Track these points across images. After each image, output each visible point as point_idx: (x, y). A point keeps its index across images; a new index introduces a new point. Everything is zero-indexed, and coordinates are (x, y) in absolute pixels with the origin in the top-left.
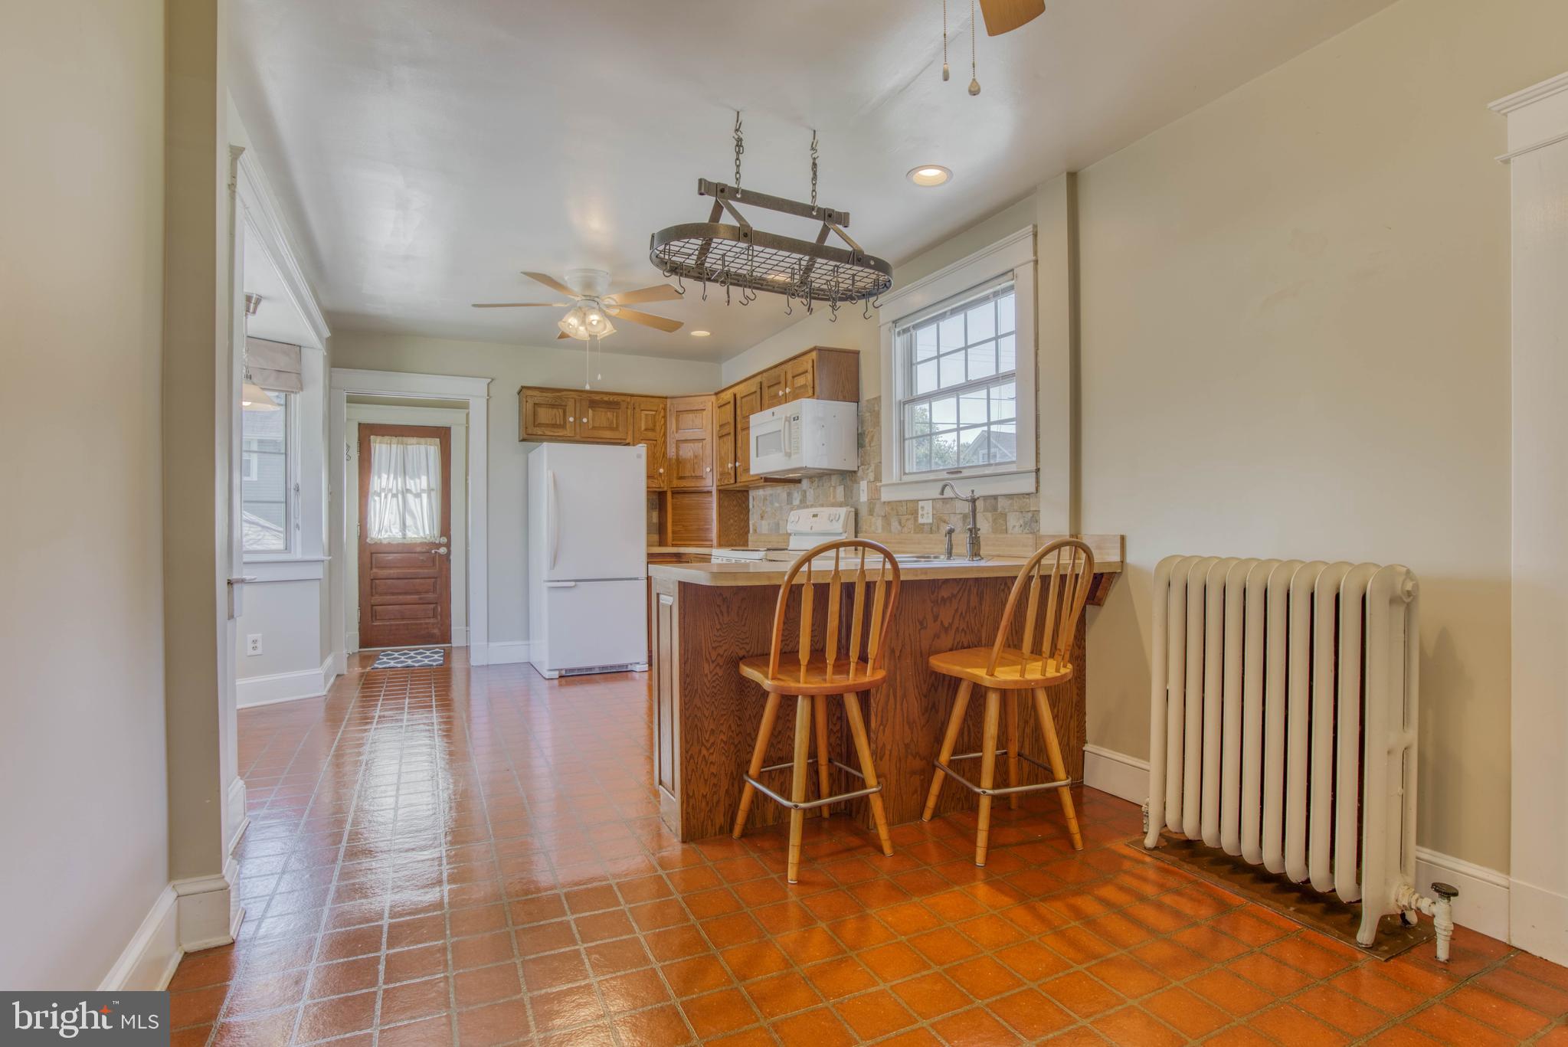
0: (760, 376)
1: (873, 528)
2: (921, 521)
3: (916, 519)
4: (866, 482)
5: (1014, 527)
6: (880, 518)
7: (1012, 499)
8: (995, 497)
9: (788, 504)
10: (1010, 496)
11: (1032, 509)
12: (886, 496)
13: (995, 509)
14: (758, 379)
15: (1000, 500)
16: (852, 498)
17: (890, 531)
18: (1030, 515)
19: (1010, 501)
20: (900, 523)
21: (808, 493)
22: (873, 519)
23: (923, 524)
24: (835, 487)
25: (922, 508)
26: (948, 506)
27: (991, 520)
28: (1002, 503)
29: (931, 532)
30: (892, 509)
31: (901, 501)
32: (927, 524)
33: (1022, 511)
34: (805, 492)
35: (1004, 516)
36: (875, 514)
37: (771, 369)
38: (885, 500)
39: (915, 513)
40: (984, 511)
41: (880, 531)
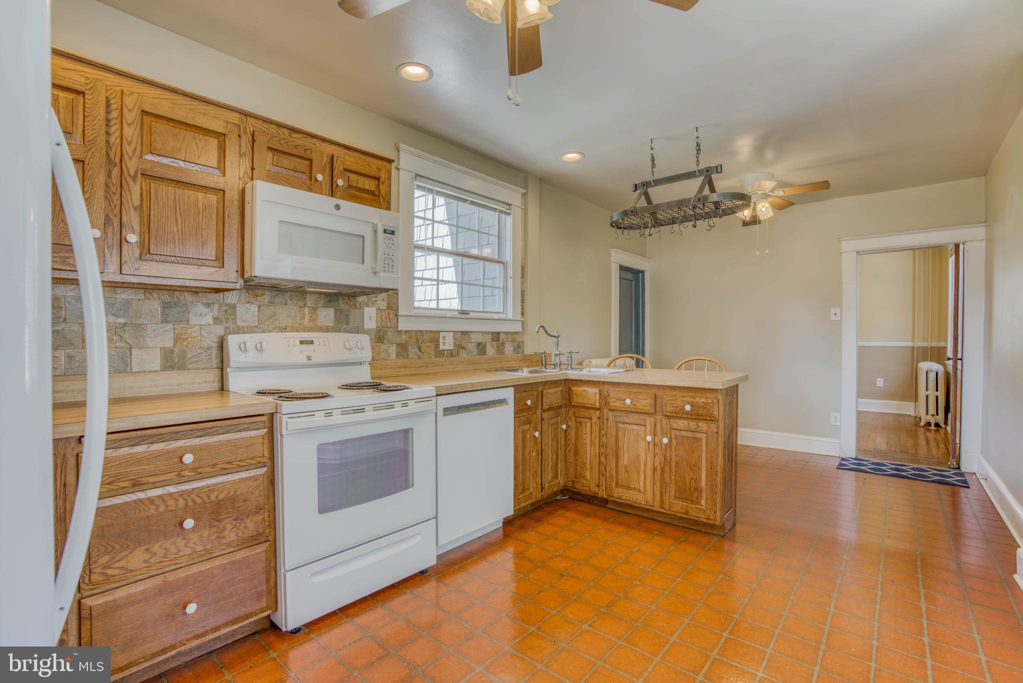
0: (237, 115)
1: (383, 355)
2: (442, 347)
3: (437, 345)
4: (375, 309)
5: (509, 350)
6: (395, 345)
7: (508, 334)
8: (499, 333)
9: (165, 321)
10: (507, 333)
11: (518, 340)
12: (403, 325)
13: (498, 340)
14: (234, 118)
15: (501, 335)
16: (347, 323)
17: (407, 357)
18: (516, 344)
19: (507, 336)
20: (420, 350)
21: (240, 310)
22: (384, 347)
23: (444, 350)
24: (315, 309)
25: (444, 338)
26: (466, 337)
27: (495, 347)
28: (502, 337)
29: (452, 355)
30: (410, 337)
31: (421, 331)
32: (448, 350)
33: (513, 341)
34: (233, 307)
35: (503, 344)
36: (385, 342)
37: (280, 125)
38: (402, 329)
39: (436, 342)
40: (492, 341)
41: (393, 356)
